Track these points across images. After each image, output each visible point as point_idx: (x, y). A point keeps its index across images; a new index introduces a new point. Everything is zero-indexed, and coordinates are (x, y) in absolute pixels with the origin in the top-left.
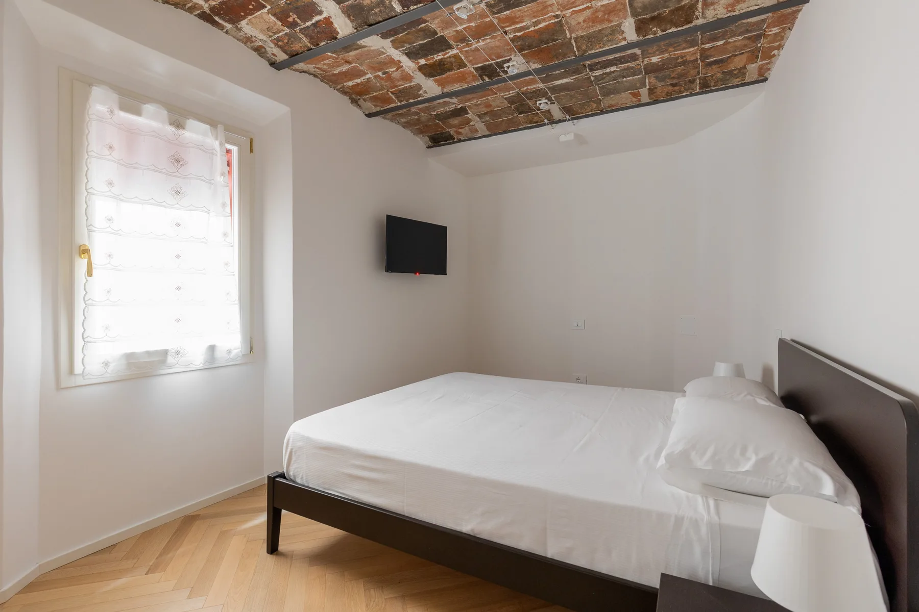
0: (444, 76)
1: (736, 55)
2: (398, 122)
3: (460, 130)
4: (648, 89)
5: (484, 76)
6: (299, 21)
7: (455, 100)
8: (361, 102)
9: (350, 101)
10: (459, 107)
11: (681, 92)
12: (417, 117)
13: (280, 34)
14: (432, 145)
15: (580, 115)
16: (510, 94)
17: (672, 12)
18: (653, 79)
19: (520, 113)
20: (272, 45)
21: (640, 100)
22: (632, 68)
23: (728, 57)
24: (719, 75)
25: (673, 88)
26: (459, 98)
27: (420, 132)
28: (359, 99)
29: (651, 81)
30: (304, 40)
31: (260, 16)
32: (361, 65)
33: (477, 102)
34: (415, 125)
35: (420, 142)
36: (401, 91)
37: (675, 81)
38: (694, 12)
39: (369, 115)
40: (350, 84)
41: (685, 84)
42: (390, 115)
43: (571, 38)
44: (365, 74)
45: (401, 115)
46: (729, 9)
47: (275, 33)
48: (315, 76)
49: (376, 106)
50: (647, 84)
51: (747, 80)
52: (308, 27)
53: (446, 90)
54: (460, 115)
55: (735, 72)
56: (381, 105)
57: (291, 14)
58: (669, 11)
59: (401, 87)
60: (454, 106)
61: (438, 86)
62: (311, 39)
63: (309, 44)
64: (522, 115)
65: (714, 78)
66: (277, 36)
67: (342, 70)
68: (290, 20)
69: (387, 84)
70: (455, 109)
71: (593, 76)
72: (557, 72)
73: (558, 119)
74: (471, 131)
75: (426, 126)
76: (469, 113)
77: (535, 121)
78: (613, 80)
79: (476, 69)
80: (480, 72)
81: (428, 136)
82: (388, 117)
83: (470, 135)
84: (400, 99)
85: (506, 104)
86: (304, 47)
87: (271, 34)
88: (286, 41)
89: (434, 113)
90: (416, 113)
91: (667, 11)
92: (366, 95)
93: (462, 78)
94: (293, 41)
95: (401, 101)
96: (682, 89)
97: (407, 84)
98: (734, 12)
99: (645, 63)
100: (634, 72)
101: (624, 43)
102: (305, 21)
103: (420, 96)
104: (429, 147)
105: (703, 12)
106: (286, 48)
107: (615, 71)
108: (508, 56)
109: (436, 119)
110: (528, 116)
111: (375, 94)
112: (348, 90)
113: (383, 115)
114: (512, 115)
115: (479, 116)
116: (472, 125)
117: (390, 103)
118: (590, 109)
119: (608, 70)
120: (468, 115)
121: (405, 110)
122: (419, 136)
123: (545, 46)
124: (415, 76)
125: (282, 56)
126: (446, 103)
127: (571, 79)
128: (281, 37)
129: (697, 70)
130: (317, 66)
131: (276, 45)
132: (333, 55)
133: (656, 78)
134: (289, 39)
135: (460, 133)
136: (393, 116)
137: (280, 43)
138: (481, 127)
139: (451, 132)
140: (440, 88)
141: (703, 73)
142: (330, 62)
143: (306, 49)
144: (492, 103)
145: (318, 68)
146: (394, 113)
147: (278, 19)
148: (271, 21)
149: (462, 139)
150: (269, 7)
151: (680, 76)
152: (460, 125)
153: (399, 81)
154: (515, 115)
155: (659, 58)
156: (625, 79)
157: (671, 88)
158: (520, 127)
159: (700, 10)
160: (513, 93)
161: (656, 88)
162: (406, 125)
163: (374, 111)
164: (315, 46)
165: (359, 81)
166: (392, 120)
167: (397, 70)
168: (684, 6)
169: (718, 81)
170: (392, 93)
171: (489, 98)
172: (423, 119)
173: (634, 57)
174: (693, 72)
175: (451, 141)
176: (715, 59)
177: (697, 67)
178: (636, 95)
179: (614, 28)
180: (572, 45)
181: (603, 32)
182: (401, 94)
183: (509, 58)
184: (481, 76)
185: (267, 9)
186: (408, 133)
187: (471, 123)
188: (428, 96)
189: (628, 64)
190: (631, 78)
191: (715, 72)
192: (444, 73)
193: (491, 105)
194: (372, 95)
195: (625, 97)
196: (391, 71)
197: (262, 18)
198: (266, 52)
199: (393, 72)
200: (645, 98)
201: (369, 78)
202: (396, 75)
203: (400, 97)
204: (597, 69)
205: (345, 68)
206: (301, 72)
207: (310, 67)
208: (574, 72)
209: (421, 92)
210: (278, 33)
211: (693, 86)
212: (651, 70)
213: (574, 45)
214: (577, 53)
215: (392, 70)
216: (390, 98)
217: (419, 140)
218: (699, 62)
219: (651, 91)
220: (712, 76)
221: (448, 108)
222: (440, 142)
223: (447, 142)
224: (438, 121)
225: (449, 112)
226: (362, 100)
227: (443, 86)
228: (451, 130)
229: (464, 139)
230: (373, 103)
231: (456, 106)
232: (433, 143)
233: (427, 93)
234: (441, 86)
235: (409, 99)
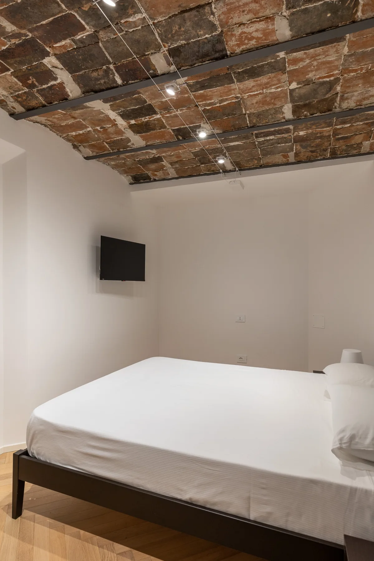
0: (148, 133)
1: (356, 135)
2: (109, 164)
3: (156, 173)
4: (295, 153)
5: (179, 136)
6: (37, 84)
7: (154, 151)
8: (81, 148)
9: (72, 147)
10: (156, 156)
11: (317, 157)
12: (123, 161)
13: (20, 92)
14: (134, 182)
15: (245, 168)
16: (196, 149)
17: (319, 102)
18: (299, 146)
19: (202, 164)
20: (12, 100)
21: (288, 160)
22: (285, 138)
23: (352, 135)
24: (344, 147)
25: (311, 154)
26: (158, 150)
27: (125, 172)
28: (80, 146)
29: (297, 147)
30: (40, 98)
31: (4, 77)
32: (84, 120)
33: (171, 153)
34: (122, 167)
35: (125, 179)
36: (114, 142)
37: (313, 149)
38: (334, 103)
39: (87, 158)
40: (74, 133)
41: (320, 151)
42: (103, 159)
43: (245, 114)
44: (87, 127)
45: (112, 159)
46: (358, 104)
47: (16, 91)
48: (45, 126)
49: (93, 152)
50: (294, 150)
51: (362, 151)
52: (44, 88)
53: (148, 144)
54: (157, 162)
55: (355, 146)
56: (97, 151)
57: (31, 77)
58: (317, 101)
59: (114, 139)
60: (153, 155)
61: (143, 140)
62: (46, 98)
63: (44, 102)
64: (203, 165)
65: (340, 148)
66: (17, 93)
67: (68, 123)
68: (30, 82)
69: (103, 136)
70: (154, 157)
71: (257, 141)
72: (232, 137)
73: (229, 170)
74: (165, 174)
75: (130, 168)
76: (163, 161)
77: (212, 169)
78: (271, 145)
79: (173, 130)
80: (176, 133)
81: (131, 176)
82: (101, 160)
83: (163, 177)
84: (113, 147)
85: (192, 156)
86: (39, 104)
87: (12, 91)
88: (24, 98)
89: (137, 160)
90: (124, 159)
91: (316, 101)
92: (86, 143)
93: (162, 136)
94: (30, 99)
95: (113, 150)
96: (318, 155)
97: (119, 137)
98: (361, 105)
99: (295, 135)
100: (286, 140)
101: (283, 120)
102: (42, 84)
103: (129, 147)
104: (131, 184)
105: (340, 104)
106: (24, 103)
107: (273, 139)
108: (198, 123)
109: (138, 164)
110: (207, 166)
111: (93, 143)
112: (72, 138)
113: (98, 159)
114: (195, 164)
115: (171, 164)
116: (165, 170)
117: (105, 150)
118: (252, 164)
119: (268, 138)
120: (162, 163)
121: (115, 156)
122: (124, 175)
123: (226, 118)
124: (126, 132)
125: (19, 109)
126: (147, 153)
127: (241, 142)
128: (21, 94)
129: (329, 143)
130: (49, 119)
131: (16, 100)
132: (63, 112)
133: (301, 146)
134: (27, 97)
135: (156, 175)
136: (106, 159)
137: (19, 99)
138: (172, 172)
140: (145, 142)
141: (333, 145)
142: (60, 117)
143: (41, 105)
144: (182, 155)
145: (49, 120)
147: (18, 80)
148: (13, 81)
149: (157, 179)
150: (12, 70)
151: (317, 146)
152: (156, 169)
153: (113, 134)
154: (198, 165)
155: (305, 133)
156: (279, 145)
157: (310, 154)
158: (201, 174)
159: (338, 102)
160: (198, 149)
161: (300, 153)
162: (114, 167)
163: (91, 155)
164: (48, 104)
165: (81, 132)
166: (104, 163)
167: (112, 126)
168: (327, 99)
169: (342, 151)
170: (106, 143)
171: (180, 151)
172: (128, 163)
173: (288, 131)
174: (326, 144)
175: (148, 180)
176: (342, 136)
177: (330, 141)
178: (286, 156)
179: (277, 109)
180: (246, 119)
181: (269, 111)
182: (113, 144)
183: (199, 124)
184: (176, 136)
185: (10, 72)
186: (115, 173)
187: (164, 169)
188: (135, 147)
189: (283, 135)
190: (284, 145)
191: (341, 145)
192: (148, 131)
193: (181, 157)
194: (90, 143)
195: (278, 158)
196: (107, 127)
197: (6, 79)
198: (7, 105)
199: (109, 127)
200: (292, 159)
201: (90, 131)
202: (112, 130)
204: (261, 137)
205: (71, 121)
206: (34, 122)
207: (42, 119)
208: (244, 138)
209: (129, 144)
210: (18, 91)
211: (325, 153)
212: (298, 140)
213: (248, 119)
214: (249, 125)
215: (109, 126)
216: (105, 146)
218: (331, 137)
219: (296, 155)
220: (339, 147)
221: (149, 157)
222: (140, 180)
223: (145, 181)
224: (139, 165)
225: (148, 159)
226: (82, 146)
227: (147, 141)
228: (149, 173)
229: (158, 179)
230: (91, 149)
231: (154, 156)
232: (134, 181)
233: (134, 145)
234: (146, 140)
235: (120, 148)
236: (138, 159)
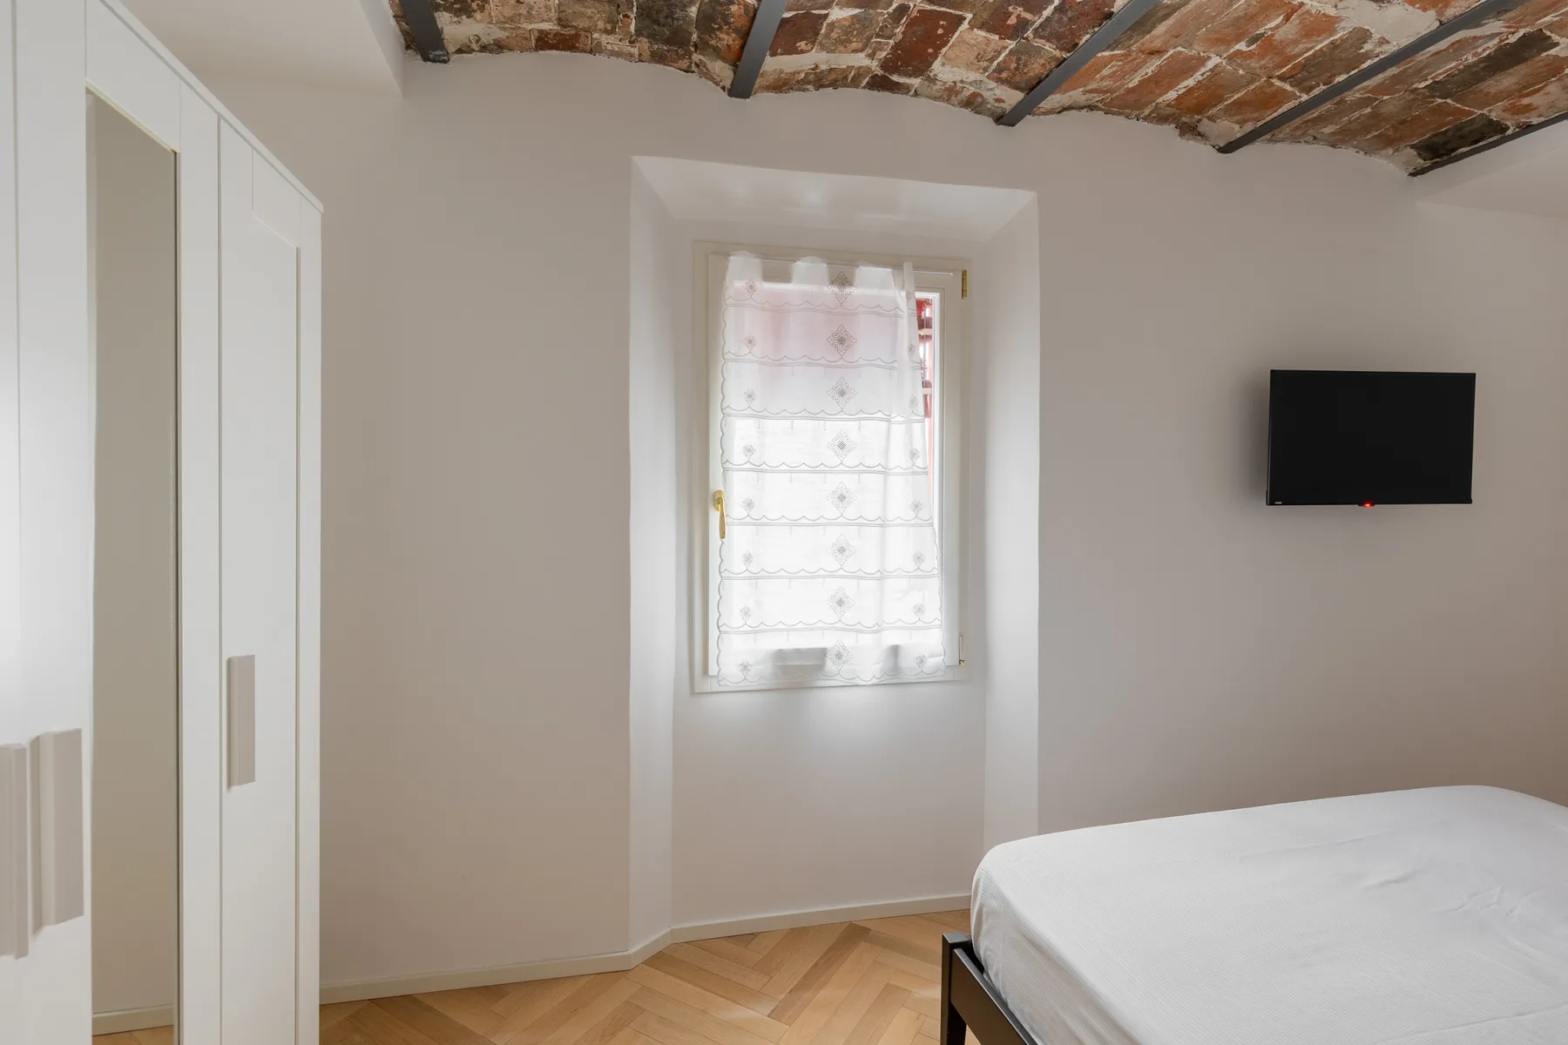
2: (1315, 138)
3: (1526, 101)
6: (1028, 16)
7: (1492, 27)
8: (1205, 126)
9: (1180, 132)
10: (1512, 40)
12: (1369, 110)
13: (1001, 58)
14: (1428, 163)
20: (993, 84)
26: (1505, 16)
27: (1386, 142)
28: (1198, 121)
30: (1047, 48)
31: (960, 40)
32: (1190, 45)
34: (1366, 129)
35: (1388, 167)
36: (1308, 64)
39: (1229, 148)
40: (1172, 95)
42: (1286, 129)
44: (1202, 61)
45: (1321, 120)
47: (992, 60)
48: (1091, 108)
49: (1241, 123)
52: (1048, 19)
53: (1451, 12)
54: (1523, 60)
56: (1256, 115)
57: (1010, 9)
59: (1306, 55)
60: (1496, 41)
61: (1425, 11)
62: (1059, 40)
63: (1057, 53)
66: (995, 63)
67: (1146, 74)
68: (1012, 21)
69: (1263, 62)
70: (1500, 48)
75: (1403, 122)
76: (1557, 44)
81: (1413, 147)
84: (1308, 84)
86: (1049, 63)
87: (985, 64)
88: (1013, 65)
89: (1423, 85)
90: (1367, 102)
92: (1215, 105)
94: (1026, 61)
95: (1309, 90)
97: (1321, 42)
102: (1037, 10)
103: (1367, 56)
104: (1415, 174)
106: (1018, 78)
109: (1434, 97)
111: (1236, 97)
112: (1169, 111)
113: (1268, 136)
117: (1280, 104)
120: (1552, 52)
121: (1328, 106)
122: (1383, 152)
124: (1343, 14)
125: (1013, 97)
126: (1461, 46)
128: (1004, 61)
130: (1090, 88)
131: (1000, 81)
132: (1116, 52)
134: (1019, 59)
135: (1528, 108)
136: (1297, 128)
137: (1004, 75)
139: (1494, 116)
140: (1432, 13)
142: (1114, 69)
143: (1053, 64)
145: (1091, 91)
146: (1298, 121)
147: (988, 31)
148: (980, 39)
149: (1535, 121)
150: (969, 16)
152: (1525, 87)
153: (1295, 42)
162: (1337, 140)
163: (1239, 135)
164: (1069, 52)
165: (1190, 82)
166: (1295, 139)
167: (1287, 18)
170: (1282, 78)
172: (1387, 109)
175: (1495, 138)
182: (1302, 75)
185: (966, 22)
186: (1348, 156)
188: (1390, 49)
194: (1229, 102)
196: (1270, 29)
197: (964, 42)
198: (984, 101)
199: (1277, 27)
201: (1216, 66)
202: (1288, 31)
203: (1305, 80)
205: (1151, 67)
206: (1059, 112)
207: (1077, 95)
209: (1367, 47)
210: (997, 57)
215: (1272, 25)
216: (1283, 91)
217: (1386, 162)
221: (1474, 55)
222: (1454, 150)
223: (1480, 144)
224: (1440, 101)
225: (1475, 64)
226: (1205, 121)
227: (1440, 6)
228: (1490, 111)
229: (1542, 119)
230: (1235, 118)
231: (1501, 41)
232: (1432, 159)
233: (1388, 42)
234: (1434, 6)
235: (1334, 76)
236: (1426, 80)
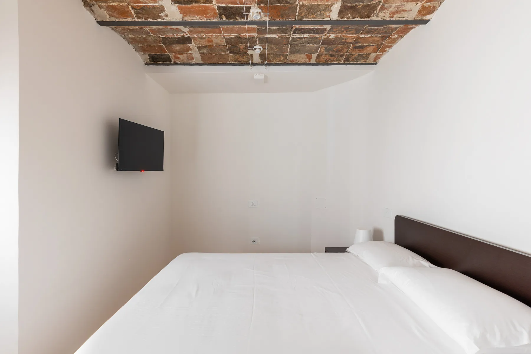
0: (189, 6)
1: (370, 46)
2: (125, 37)
3: (179, 56)
4: (318, 55)
5: (223, 16)
7: (186, 30)
8: (96, 8)
9: (83, 4)
10: (186, 36)
11: (333, 61)
12: (145, 36)
14: (150, 63)
15: (271, 63)
16: (231, 36)
17: (364, 7)
18: (323, 48)
19: (231, 53)
21: (310, 61)
22: (316, 38)
23: (366, 46)
24: (356, 56)
25: (330, 58)
26: (191, 29)
27: (143, 50)
28: (94, 5)
29: (322, 50)
33: (203, 36)
34: (140, 42)
35: (141, 58)
36: (143, 8)
37: (333, 54)
38: (374, 11)
39: (101, 23)
41: (338, 57)
42: (121, 28)
43: (297, 5)
45: (132, 31)
46: (391, 15)
49: (111, 16)
50: (318, 52)
51: (368, 62)
53: (186, 19)
54: (183, 44)
55: (364, 56)
56: (117, 16)
58: (362, 6)
59: (144, 4)
60: (182, 34)
61: (181, 13)
64: (232, 54)
65: (353, 56)
70: (182, 37)
71: (292, 38)
72: (273, 28)
73: (255, 63)
74: (188, 59)
75: (150, 46)
76: (191, 43)
77: (239, 60)
78: (301, 44)
79: (219, 8)
80: (221, 11)
81: (149, 55)
82: (117, 29)
83: (186, 61)
84: (139, 15)
85: (224, 43)
89: (162, 37)
90: (147, 33)
91: (361, 5)
92: (104, 2)
93: (204, 13)
95: (139, 18)
96: (335, 60)
97: (151, 3)
98: (393, 18)
99: (326, 37)
100: (315, 41)
101: (328, 19)
103: (160, 17)
104: (146, 64)
105: (378, 12)
107: (306, 38)
108: (249, 4)
109: (161, 42)
110: (236, 55)
111: (113, 4)
113: (114, 27)
114: (224, 52)
115: (199, 48)
116: (190, 54)
117: (127, 17)
118: (278, 60)
119: (302, 36)
120: (190, 45)
121: (137, 27)
122: (141, 53)
123: (278, 5)
126: (178, 30)
127: (278, 36)
129: (347, 50)
133: (326, 48)
135: (178, 58)
136: (124, 30)
138: (197, 56)
139: (171, 56)
140: (182, 15)
141: (350, 52)
144: (213, 40)
146: (126, 27)
149: (178, 62)
151: (339, 51)
152: (180, 52)
154: (227, 53)
155: (334, 36)
156: (308, 45)
157: (329, 57)
158: (227, 63)
159: (378, 11)
160: (233, 36)
161: (322, 55)
162: (131, 41)
163: (107, 20)
166: (120, 33)
168: (371, 5)
169: (354, 59)
170: (133, 7)
171: (214, 35)
172: (149, 39)
173: (323, 31)
174: (345, 50)
175: (168, 63)
176: (360, 45)
177: (349, 48)
178: (309, 57)
179: (327, 6)
180: (297, 10)
181: (320, 7)
182: (142, 11)
183: (249, 6)
184: (220, 15)
186: (131, 48)
187: (190, 52)
188: (168, 19)
189: (317, 35)
190: (312, 45)
191: (355, 53)
192: (190, 3)
193: (212, 41)
194: (110, 4)
195: (302, 57)
200: (313, 61)
203: (139, 13)
204: (298, 34)
208: (283, 31)
209: (162, 14)
211: (341, 58)
212: (327, 43)
213: (298, 10)
214: (297, 17)
216: (129, 12)
217: (140, 56)
218: (351, 45)
219: (318, 57)
220: (353, 55)
221: (177, 35)
222: (158, 62)
223: (165, 63)
224: (162, 44)
225: (176, 38)
226: (97, 6)
227: (184, 14)
228: (170, 54)
229: (180, 63)
230: (109, 12)
231: (184, 35)
232: (152, 62)
233: (168, 17)
235: (148, 18)
236: (163, 35)
